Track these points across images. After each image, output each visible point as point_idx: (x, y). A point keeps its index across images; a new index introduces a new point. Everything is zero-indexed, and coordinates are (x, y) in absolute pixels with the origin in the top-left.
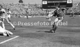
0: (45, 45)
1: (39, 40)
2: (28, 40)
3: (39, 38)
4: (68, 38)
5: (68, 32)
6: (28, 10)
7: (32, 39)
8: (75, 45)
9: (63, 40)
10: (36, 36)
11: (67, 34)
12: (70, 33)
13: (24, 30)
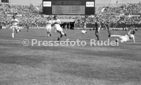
0: (45, 79)
1: (32, 68)
2: (13, 68)
3: (35, 64)
4: (86, 65)
5: (87, 56)
6: (17, 15)
7: (20, 67)
8: (99, 78)
9: (78, 69)
10: (29, 61)
11: (84, 58)
12: (89, 57)
13: (6, 49)
